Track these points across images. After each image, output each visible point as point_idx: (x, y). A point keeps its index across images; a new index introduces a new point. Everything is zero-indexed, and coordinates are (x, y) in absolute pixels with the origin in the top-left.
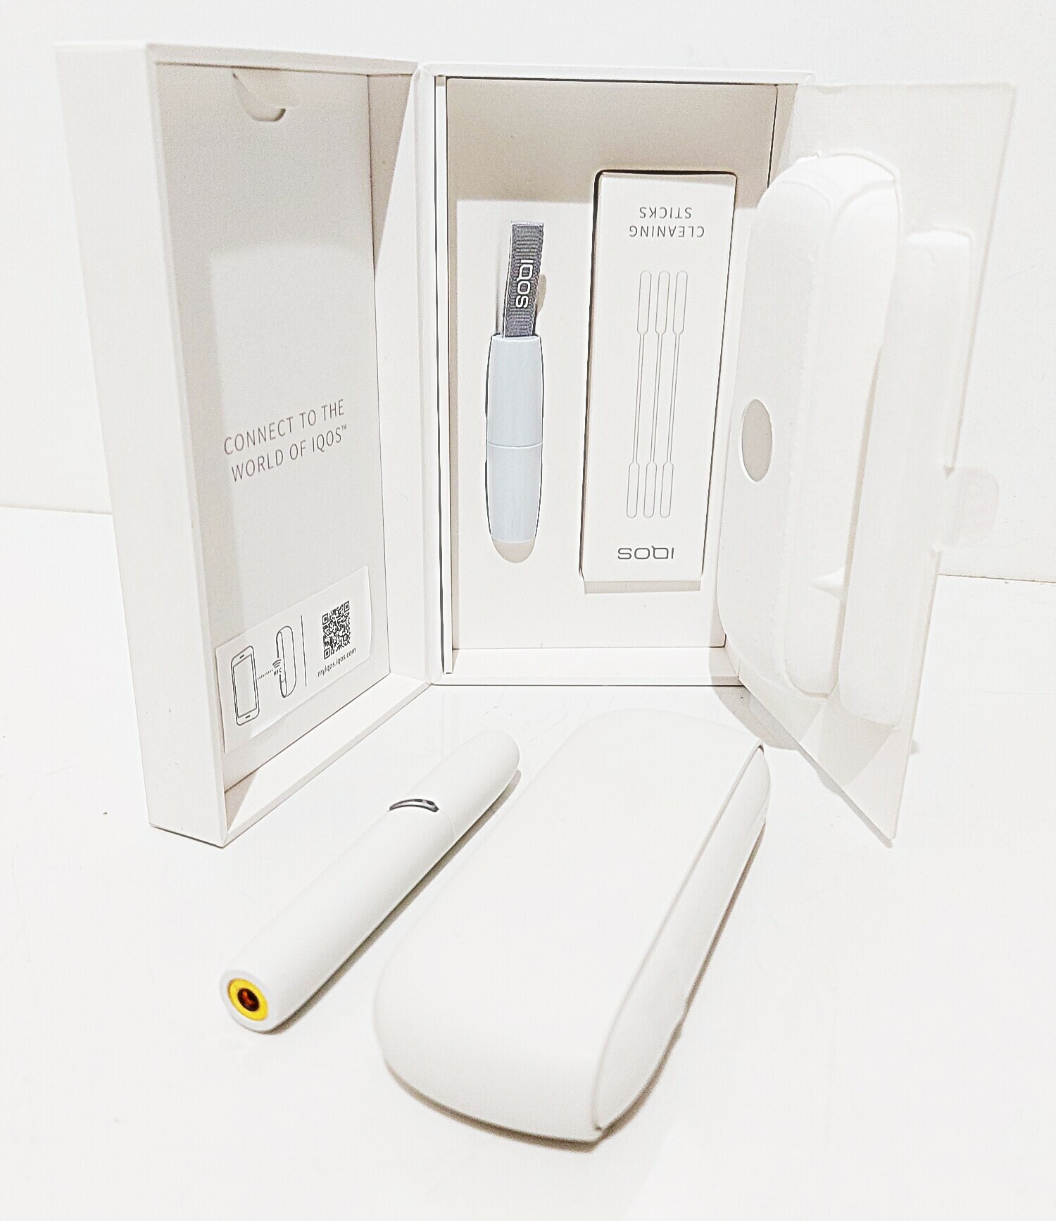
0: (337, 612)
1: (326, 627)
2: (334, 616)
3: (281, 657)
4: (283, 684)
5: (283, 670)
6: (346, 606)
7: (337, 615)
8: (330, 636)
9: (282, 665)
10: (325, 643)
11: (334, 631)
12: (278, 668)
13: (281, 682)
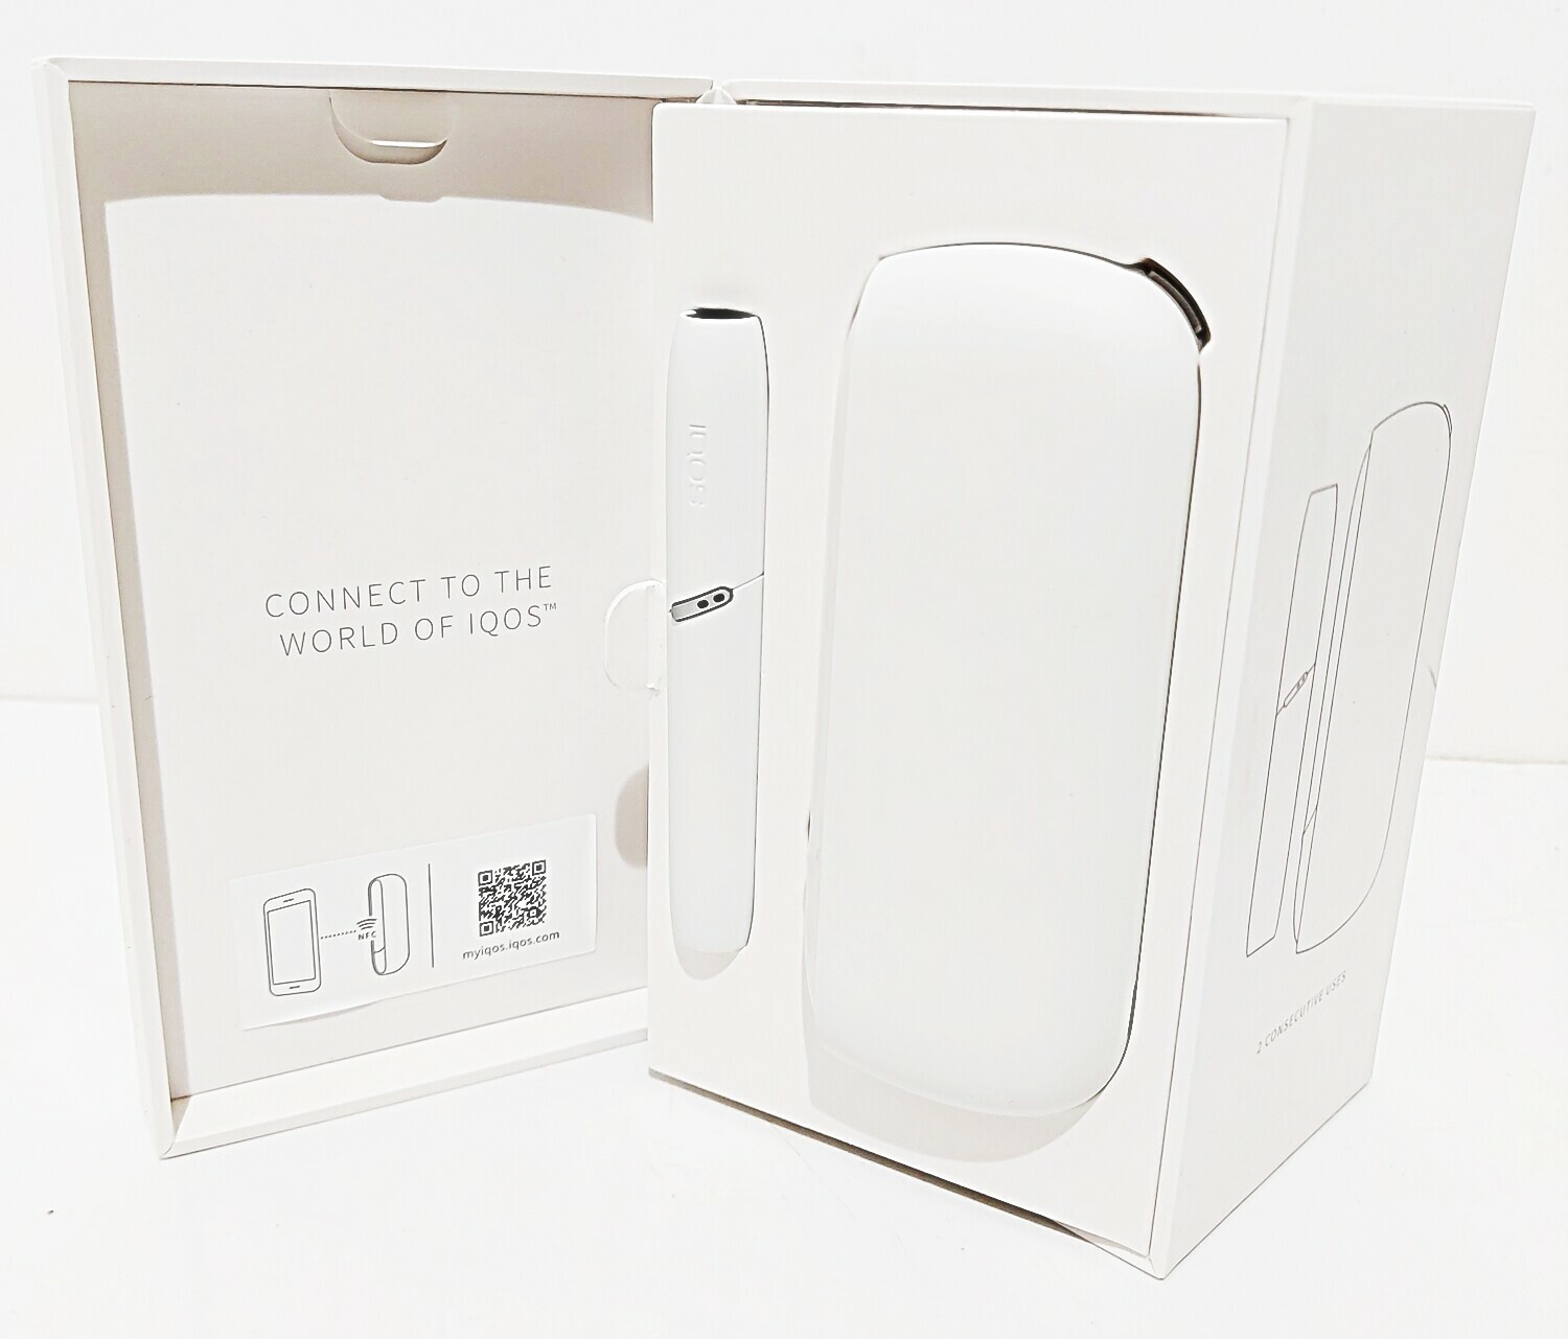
0: (514, 872)
1: (487, 890)
2: (507, 876)
3: (377, 914)
4: (379, 957)
5: (379, 934)
6: (539, 867)
7: (515, 877)
8: (497, 904)
9: (377, 926)
10: (482, 913)
11: (506, 898)
12: (370, 930)
13: (373, 953)
